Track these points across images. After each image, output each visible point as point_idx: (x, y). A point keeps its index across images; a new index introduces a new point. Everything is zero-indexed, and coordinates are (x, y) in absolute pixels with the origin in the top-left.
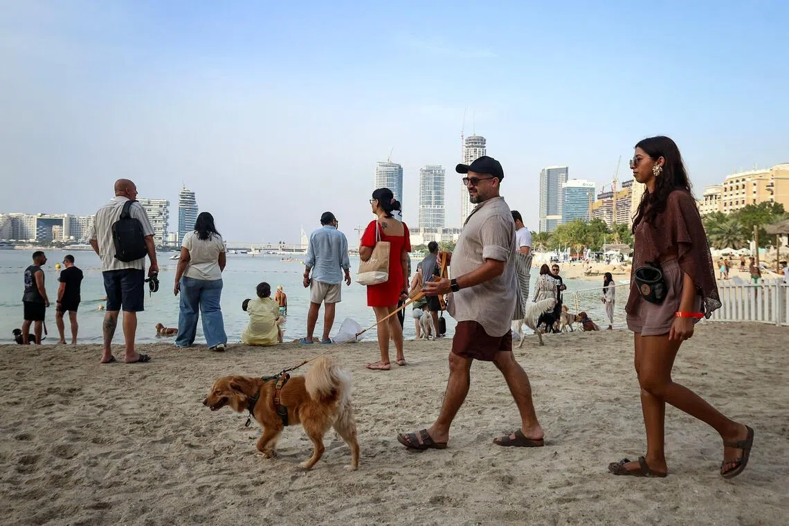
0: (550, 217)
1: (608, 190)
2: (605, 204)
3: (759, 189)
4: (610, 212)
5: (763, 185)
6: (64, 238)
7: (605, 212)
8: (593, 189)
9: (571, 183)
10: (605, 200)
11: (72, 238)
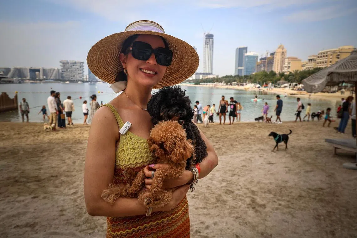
0: (240, 68)
1: (264, 57)
2: (263, 63)
3: (333, 57)
4: (264, 66)
5: (335, 55)
6: (41, 77)
7: (262, 66)
8: (257, 57)
9: (248, 54)
10: (263, 61)
11: (45, 77)
